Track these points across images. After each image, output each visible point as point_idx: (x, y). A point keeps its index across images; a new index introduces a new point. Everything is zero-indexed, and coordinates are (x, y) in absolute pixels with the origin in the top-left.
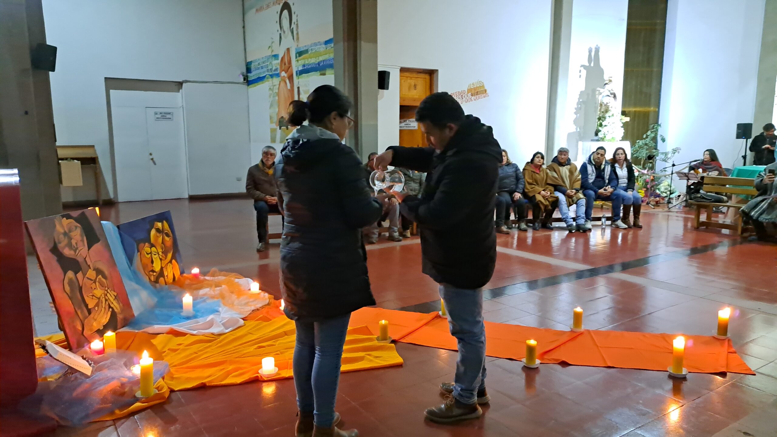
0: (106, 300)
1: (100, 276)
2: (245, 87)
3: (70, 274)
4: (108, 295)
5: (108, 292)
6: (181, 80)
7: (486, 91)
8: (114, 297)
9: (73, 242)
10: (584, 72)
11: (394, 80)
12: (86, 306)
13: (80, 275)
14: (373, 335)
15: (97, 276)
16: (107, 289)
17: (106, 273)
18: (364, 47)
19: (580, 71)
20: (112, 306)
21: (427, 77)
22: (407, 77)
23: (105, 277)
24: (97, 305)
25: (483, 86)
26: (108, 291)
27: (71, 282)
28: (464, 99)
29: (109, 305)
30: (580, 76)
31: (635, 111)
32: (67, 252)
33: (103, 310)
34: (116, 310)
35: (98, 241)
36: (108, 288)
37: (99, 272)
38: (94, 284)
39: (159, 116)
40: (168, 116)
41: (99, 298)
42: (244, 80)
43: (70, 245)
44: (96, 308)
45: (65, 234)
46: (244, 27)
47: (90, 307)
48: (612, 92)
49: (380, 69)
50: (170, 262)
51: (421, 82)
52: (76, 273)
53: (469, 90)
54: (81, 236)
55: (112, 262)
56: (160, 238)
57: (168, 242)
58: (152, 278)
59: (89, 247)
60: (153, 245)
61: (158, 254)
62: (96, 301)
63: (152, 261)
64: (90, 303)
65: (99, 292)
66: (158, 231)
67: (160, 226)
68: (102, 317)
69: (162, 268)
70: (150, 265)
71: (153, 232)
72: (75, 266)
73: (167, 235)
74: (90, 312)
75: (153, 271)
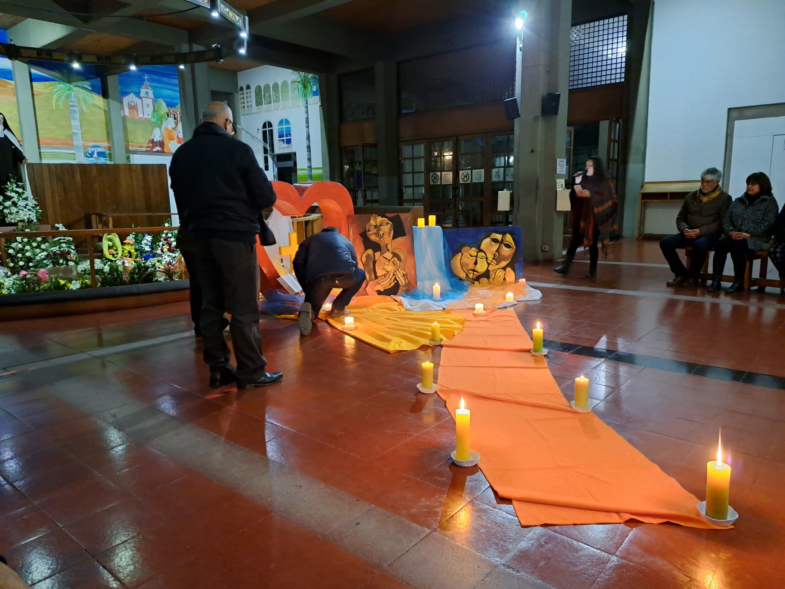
3: (370, 251)
12: (375, 273)
13: (377, 254)
17: (402, 257)
20: (398, 279)
23: (399, 259)
24: (385, 275)
27: (368, 257)
32: (373, 238)
35: (404, 234)
37: (395, 255)
41: (388, 272)
45: (375, 227)
50: (504, 269)
54: (390, 230)
55: (412, 251)
56: (496, 247)
57: (506, 252)
58: (471, 276)
59: (394, 238)
60: (481, 251)
61: (487, 258)
62: (385, 272)
63: (476, 263)
64: (379, 272)
65: (390, 268)
66: (495, 241)
67: (499, 237)
68: (386, 284)
69: (488, 271)
70: (471, 266)
71: (487, 241)
72: (376, 247)
73: (508, 246)
74: (376, 277)
75: (474, 270)
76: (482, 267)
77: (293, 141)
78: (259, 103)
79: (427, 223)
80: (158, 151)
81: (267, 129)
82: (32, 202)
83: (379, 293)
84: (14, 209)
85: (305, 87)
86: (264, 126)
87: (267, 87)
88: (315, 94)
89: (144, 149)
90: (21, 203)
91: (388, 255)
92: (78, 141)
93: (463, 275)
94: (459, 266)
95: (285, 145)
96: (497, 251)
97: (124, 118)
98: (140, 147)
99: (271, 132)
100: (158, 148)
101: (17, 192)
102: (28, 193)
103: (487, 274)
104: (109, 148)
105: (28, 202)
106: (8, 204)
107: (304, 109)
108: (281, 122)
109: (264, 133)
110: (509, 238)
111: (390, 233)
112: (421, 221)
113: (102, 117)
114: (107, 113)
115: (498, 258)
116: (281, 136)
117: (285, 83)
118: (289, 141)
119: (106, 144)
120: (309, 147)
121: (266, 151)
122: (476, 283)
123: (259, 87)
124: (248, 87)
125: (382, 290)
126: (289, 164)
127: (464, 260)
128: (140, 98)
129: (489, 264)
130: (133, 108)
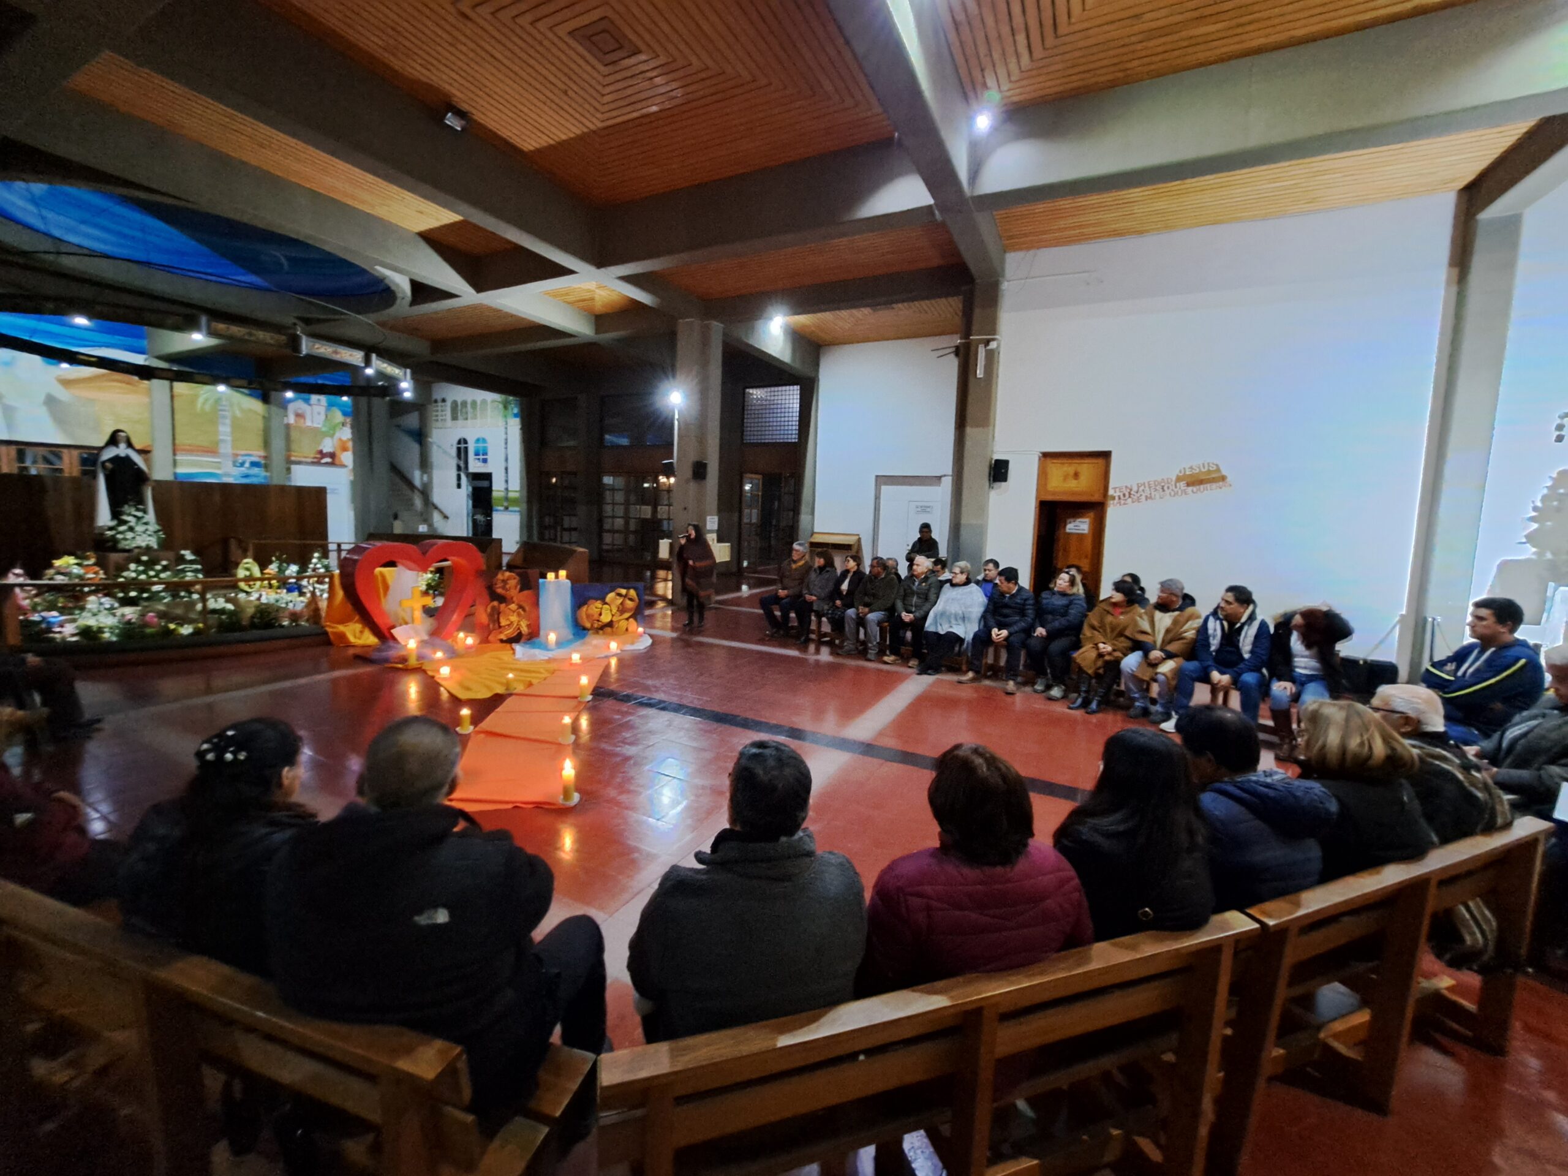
0: (518, 625)
1: (520, 610)
3: (495, 603)
4: (521, 622)
5: (522, 620)
7: (1224, 477)
8: (526, 625)
9: (508, 586)
11: (1018, 469)
12: (499, 623)
13: (503, 606)
15: (517, 609)
16: (522, 618)
17: (527, 608)
20: (522, 629)
21: (1096, 462)
23: (524, 610)
24: (509, 625)
25: (1218, 470)
27: (493, 608)
29: (519, 627)
32: (500, 591)
33: (512, 629)
34: (523, 632)
35: (529, 588)
36: (524, 618)
37: (520, 607)
38: (513, 613)
40: (928, 510)
41: (512, 622)
43: (504, 588)
44: (507, 627)
45: (503, 581)
47: (502, 625)
49: (997, 457)
50: (627, 619)
52: (501, 603)
53: (1179, 479)
54: (517, 583)
55: (536, 604)
56: (620, 600)
57: (630, 604)
58: (596, 626)
59: (521, 590)
60: (606, 603)
61: (611, 611)
62: (508, 623)
63: (600, 614)
64: (503, 622)
65: (514, 618)
66: (619, 595)
67: (623, 591)
68: (508, 633)
69: (611, 621)
70: (596, 616)
71: (611, 595)
72: (502, 599)
73: (631, 600)
74: (500, 627)
75: (598, 621)
76: (606, 618)
77: (489, 461)
78: (455, 418)
79: (557, 577)
80: (326, 464)
81: (462, 446)
82: (153, 527)
83: (502, 641)
84: (130, 535)
85: (506, 407)
86: (459, 442)
87: (464, 404)
88: (516, 416)
89: (309, 460)
90: (140, 528)
91: (513, 606)
92: (226, 449)
93: (588, 625)
94: (584, 617)
95: (480, 464)
96: (622, 604)
97: (288, 427)
98: (306, 457)
99: (466, 448)
100: (328, 460)
101: (135, 516)
102: (151, 516)
103: (610, 624)
104: (265, 458)
105: (148, 527)
106: (122, 528)
107: (503, 430)
108: (478, 440)
109: (459, 449)
110: (632, 592)
111: (516, 587)
112: (551, 576)
113: (260, 424)
114: (267, 419)
115: (622, 610)
116: (477, 454)
117: (484, 402)
118: (485, 461)
119: (262, 453)
120: (506, 469)
121: (459, 468)
122: (601, 632)
123: (455, 403)
124: (444, 400)
125: (505, 638)
126: (485, 484)
127: (590, 611)
128: (310, 405)
129: (613, 615)
130: (299, 415)
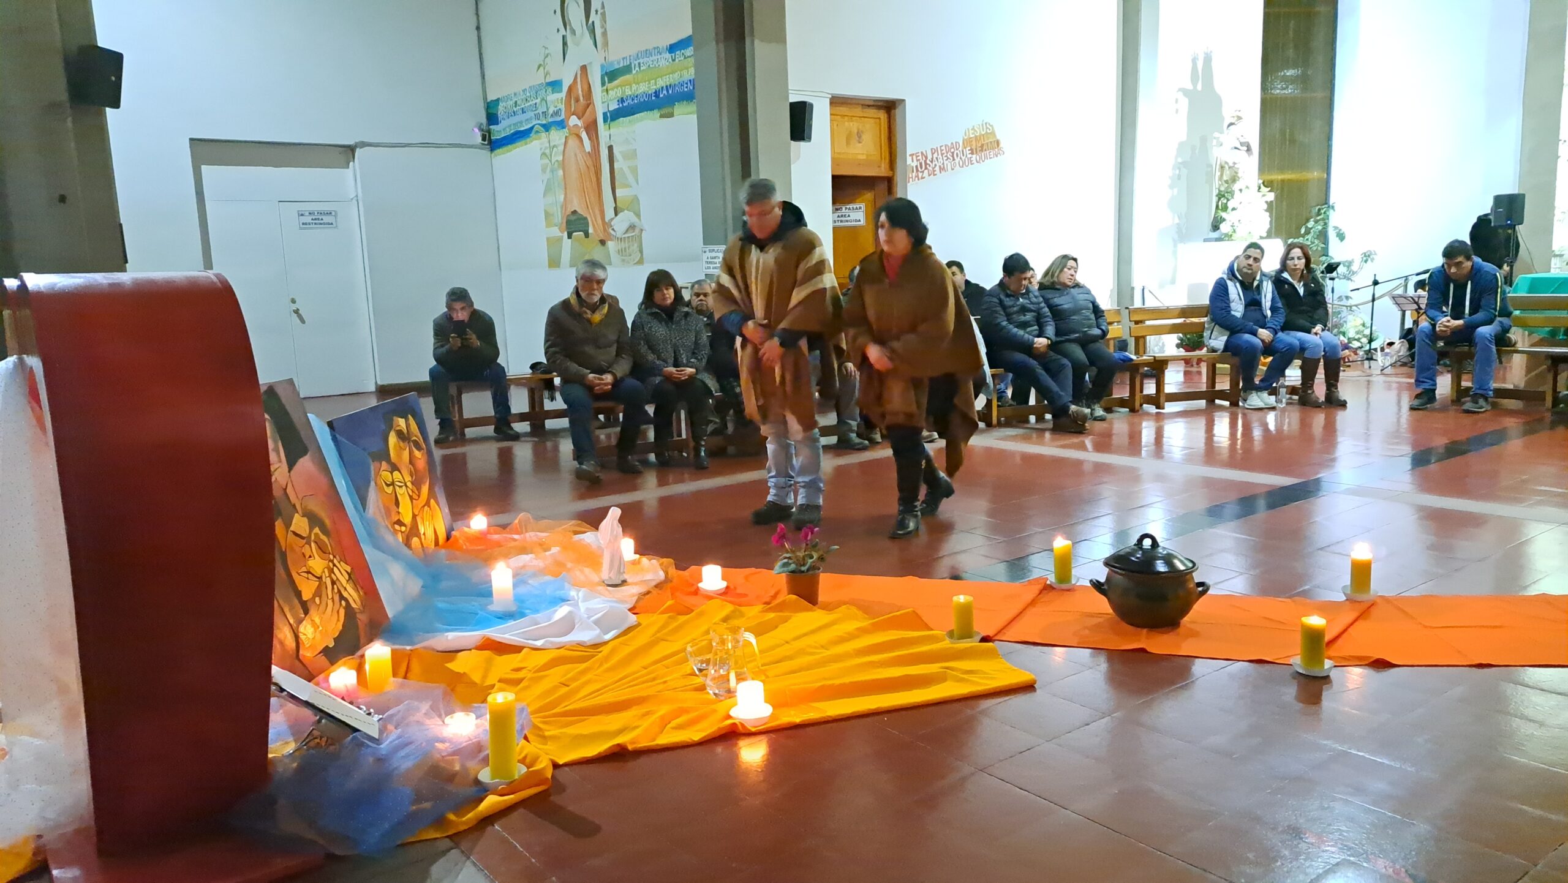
0: (333, 583)
1: (317, 530)
2: (485, 153)
4: (335, 569)
5: (334, 565)
6: (351, 142)
7: (998, 142)
8: (347, 577)
10: (1184, 102)
11: (821, 120)
14: (932, 630)
15: (311, 530)
16: (331, 557)
18: (760, 51)
19: (1177, 101)
20: (345, 594)
21: (882, 115)
22: (843, 116)
23: (325, 531)
25: (993, 134)
26: (335, 561)
28: (957, 160)
29: (339, 591)
30: (1177, 111)
31: (1283, 181)
33: (330, 602)
34: (354, 605)
36: (334, 557)
38: (307, 546)
39: (308, 219)
40: (326, 219)
42: (484, 139)
44: (317, 600)
46: (478, 28)
47: (305, 598)
48: (1242, 140)
49: (794, 98)
51: (871, 126)
53: (967, 142)
54: (273, 439)
56: (406, 451)
58: (400, 538)
59: (291, 463)
60: (395, 467)
61: (405, 485)
62: (314, 584)
63: (397, 502)
64: (305, 588)
65: (318, 564)
66: (401, 435)
67: (403, 425)
68: (330, 620)
69: (414, 517)
70: (393, 512)
71: (393, 439)
73: (416, 445)
75: (400, 523)
76: (406, 511)
91: (300, 523)
96: (410, 462)
103: (415, 527)
110: (413, 425)
111: (278, 452)
115: (416, 479)
125: (331, 643)
129: (411, 499)
